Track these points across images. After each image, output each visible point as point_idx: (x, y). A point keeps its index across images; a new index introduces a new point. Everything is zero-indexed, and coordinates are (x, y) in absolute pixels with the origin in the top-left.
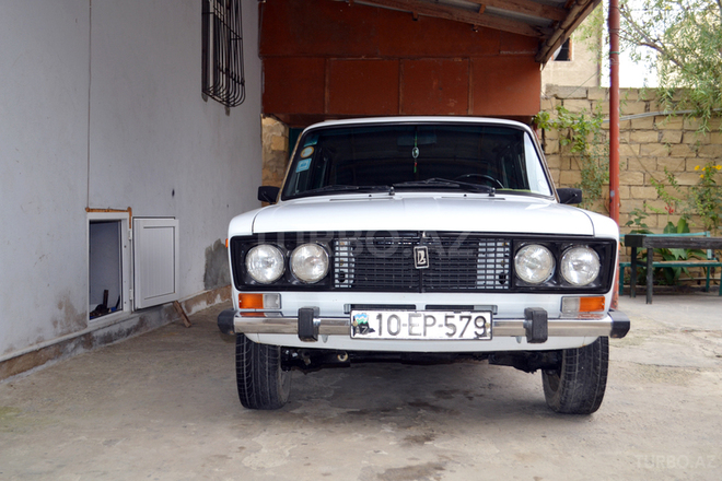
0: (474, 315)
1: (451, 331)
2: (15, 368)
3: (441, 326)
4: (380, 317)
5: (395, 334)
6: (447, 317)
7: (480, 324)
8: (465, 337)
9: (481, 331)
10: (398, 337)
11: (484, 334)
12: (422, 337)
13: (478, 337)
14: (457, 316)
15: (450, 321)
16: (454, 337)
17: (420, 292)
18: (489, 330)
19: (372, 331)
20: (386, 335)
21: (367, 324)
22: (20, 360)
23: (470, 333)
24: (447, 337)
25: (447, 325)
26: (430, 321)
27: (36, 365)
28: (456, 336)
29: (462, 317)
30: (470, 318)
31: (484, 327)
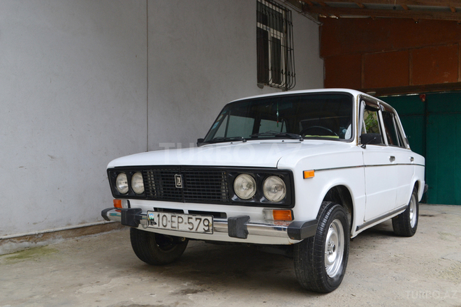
0: (203, 218)
1: (191, 227)
2: (86, 232)
3: (185, 223)
4: (159, 216)
5: (165, 226)
6: (189, 218)
7: (206, 223)
8: (199, 230)
9: (206, 228)
10: (167, 228)
11: (208, 230)
12: (177, 229)
13: (206, 232)
14: (194, 217)
15: (190, 220)
16: (192, 231)
17: (183, 202)
18: (211, 228)
19: (156, 224)
20: (161, 226)
21: (153, 220)
22: (91, 228)
23: (201, 229)
24: (189, 230)
25: (189, 223)
26: (180, 220)
27: (103, 231)
28: (194, 230)
29: (196, 219)
30: (201, 219)
31: (208, 225)
